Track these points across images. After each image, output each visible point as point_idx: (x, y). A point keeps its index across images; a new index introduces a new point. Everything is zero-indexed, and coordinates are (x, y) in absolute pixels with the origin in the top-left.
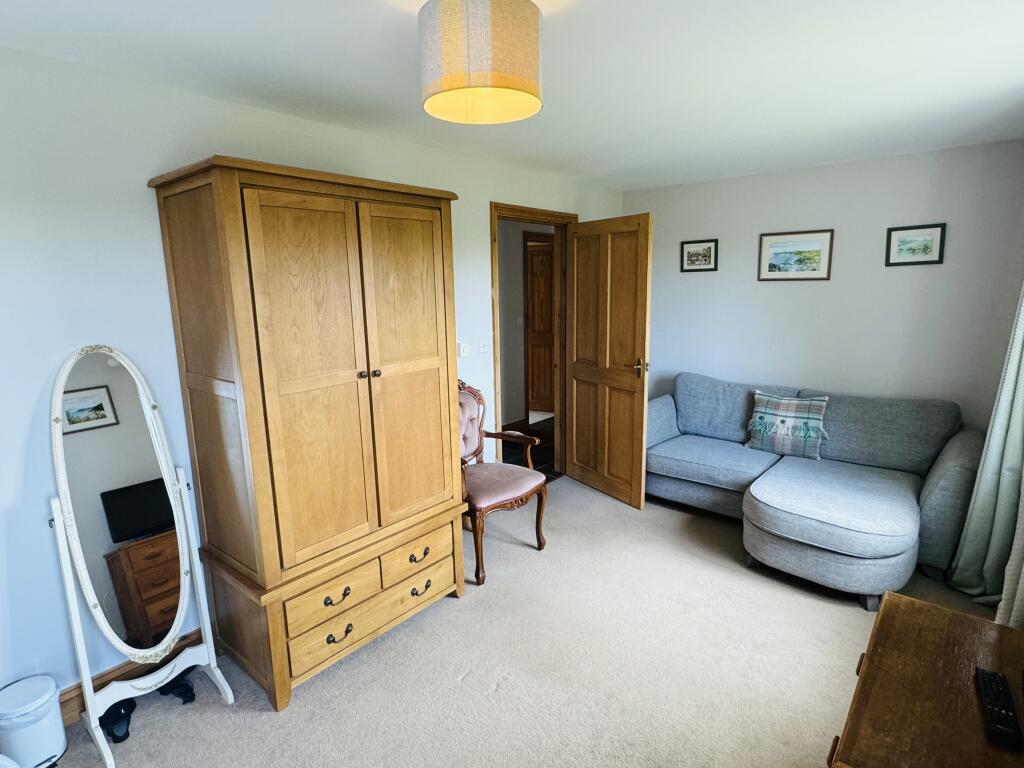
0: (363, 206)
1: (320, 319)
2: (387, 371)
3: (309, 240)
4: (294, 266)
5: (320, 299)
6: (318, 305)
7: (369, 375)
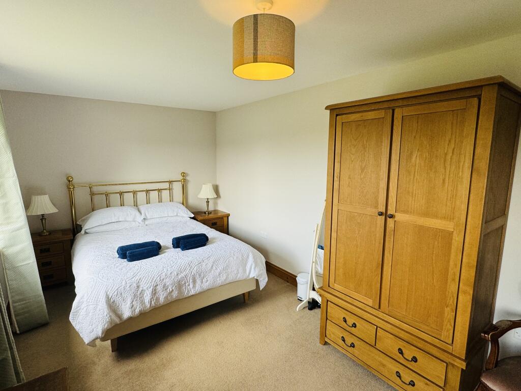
0: (396, 111)
1: (362, 177)
2: (399, 217)
3: (362, 136)
4: (353, 149)
5: (363, 166)
6: (363, 170)
7: (386, 215)
